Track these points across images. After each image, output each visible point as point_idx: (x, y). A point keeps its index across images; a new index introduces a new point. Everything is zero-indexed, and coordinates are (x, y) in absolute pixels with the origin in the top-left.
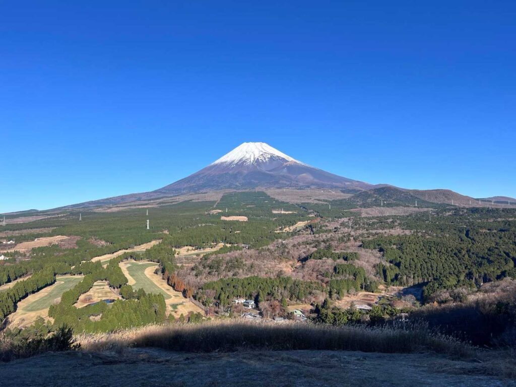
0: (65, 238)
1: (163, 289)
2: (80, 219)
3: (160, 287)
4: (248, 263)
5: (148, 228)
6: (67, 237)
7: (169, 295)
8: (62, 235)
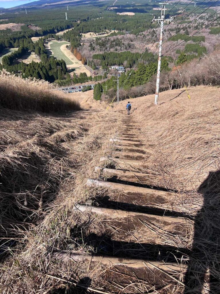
0: (15, 25)
1: (69, 58)
2: (26, 13)
3: (68, 57)
4: (126, 43)
5: (67, 19)
6: (16, 24)
7: (72, 62)
8: (13, 22)
